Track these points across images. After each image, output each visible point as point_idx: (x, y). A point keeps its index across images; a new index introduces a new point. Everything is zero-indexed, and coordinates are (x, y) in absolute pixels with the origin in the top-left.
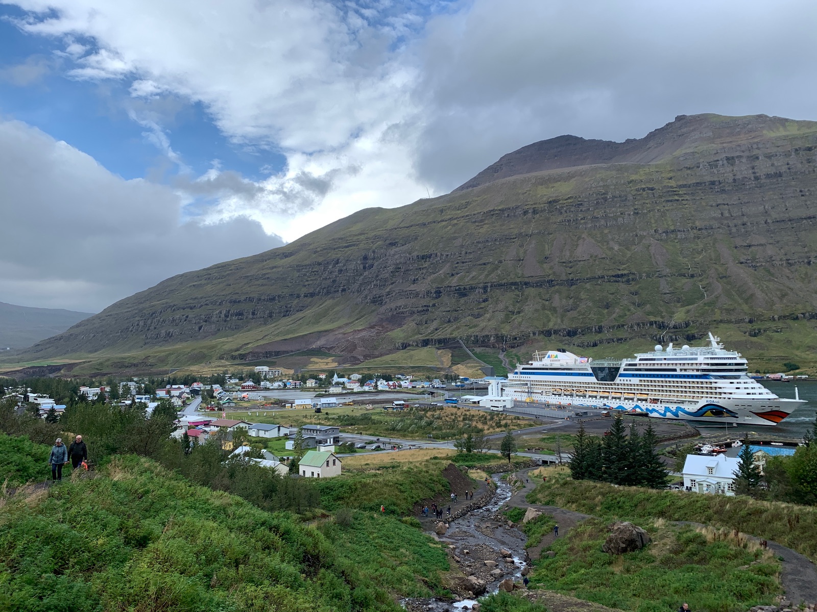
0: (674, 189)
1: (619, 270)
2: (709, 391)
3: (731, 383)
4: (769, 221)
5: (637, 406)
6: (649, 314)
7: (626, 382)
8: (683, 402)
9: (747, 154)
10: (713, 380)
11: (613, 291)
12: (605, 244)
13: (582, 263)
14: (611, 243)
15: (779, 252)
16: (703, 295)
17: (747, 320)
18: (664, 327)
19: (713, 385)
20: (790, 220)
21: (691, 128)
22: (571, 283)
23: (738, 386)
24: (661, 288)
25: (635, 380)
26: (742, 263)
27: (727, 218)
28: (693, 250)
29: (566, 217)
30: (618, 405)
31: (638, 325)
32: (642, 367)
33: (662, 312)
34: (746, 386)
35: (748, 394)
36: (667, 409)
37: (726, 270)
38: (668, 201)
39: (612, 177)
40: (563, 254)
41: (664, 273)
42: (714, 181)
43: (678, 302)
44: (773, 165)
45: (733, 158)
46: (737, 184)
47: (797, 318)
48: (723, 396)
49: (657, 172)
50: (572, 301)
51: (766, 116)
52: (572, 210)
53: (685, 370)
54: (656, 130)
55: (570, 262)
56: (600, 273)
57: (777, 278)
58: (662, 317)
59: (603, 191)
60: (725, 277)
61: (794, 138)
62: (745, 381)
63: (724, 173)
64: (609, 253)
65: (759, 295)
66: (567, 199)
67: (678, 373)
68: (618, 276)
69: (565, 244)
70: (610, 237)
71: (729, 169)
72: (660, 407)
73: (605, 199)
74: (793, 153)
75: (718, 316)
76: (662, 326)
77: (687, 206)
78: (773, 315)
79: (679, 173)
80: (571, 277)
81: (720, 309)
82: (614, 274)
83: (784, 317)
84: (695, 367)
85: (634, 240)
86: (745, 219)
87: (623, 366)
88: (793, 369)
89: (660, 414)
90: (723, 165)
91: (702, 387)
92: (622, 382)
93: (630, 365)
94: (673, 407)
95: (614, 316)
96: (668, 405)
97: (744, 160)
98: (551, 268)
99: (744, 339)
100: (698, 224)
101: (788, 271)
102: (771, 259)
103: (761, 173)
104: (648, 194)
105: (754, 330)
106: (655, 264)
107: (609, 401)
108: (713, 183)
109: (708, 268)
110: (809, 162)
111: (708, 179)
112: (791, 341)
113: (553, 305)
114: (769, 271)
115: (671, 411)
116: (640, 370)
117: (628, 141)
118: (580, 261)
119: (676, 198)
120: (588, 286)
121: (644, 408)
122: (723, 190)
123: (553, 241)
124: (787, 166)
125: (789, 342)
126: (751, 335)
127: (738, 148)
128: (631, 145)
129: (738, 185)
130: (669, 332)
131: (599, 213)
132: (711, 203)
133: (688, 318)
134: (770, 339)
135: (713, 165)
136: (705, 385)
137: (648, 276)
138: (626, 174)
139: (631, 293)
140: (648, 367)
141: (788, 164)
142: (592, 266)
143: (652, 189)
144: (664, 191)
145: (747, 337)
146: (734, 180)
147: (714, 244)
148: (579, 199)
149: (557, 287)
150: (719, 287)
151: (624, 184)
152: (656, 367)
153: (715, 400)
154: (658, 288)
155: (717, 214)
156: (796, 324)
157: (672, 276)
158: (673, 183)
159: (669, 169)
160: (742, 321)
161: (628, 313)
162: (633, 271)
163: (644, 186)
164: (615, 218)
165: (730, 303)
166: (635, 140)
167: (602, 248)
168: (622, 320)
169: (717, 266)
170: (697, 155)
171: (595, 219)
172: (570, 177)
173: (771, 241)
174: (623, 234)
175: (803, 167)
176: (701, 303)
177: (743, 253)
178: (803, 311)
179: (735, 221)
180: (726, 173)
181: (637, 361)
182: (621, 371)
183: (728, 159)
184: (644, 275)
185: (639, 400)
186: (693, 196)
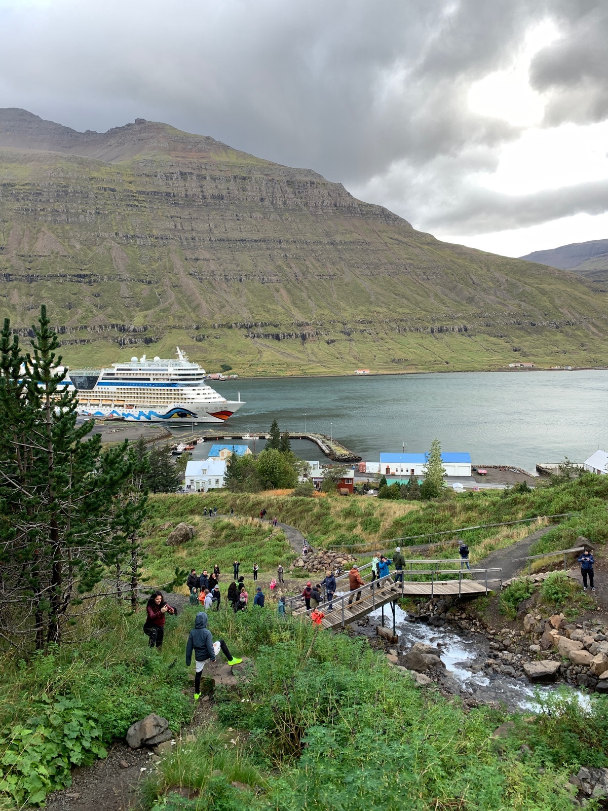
0: (134, 195)
1: (81, 270)
2: (177, 397)
3: (194, 390)
4: (213, 239)
5: (114, 412)
6: (111, 316)
7: (103, 390)
8: (154, 407)
9: (196, 172)
10: (180, 388)
11: (75, 291)
12: (66, 241)
13: (42, 258)
14: (73, 240)
15: (219, 267)
16: (158, 302)
17: (195, 327)
18: (124, 330)
19: (180, 392)
20: (228, 241)
21: (150, 135)
22: (31, 279)
23: (199, 392)
24: (121, 292)
25: (113, 389)
26: (191, 274)
27: (179, 231)
28: (151, 257)
29: (24, 205)
30: (97, 411)
31: (101, 327)
32: (119, 376)
33: (123, 316)
34: (204, 392)
35: (206, 398)
36: (141, 413)
37: (178, 279)
38: (128, 205)
39: (74, 170)
40: (21, 246)
41: (124, 277)
42: (169, 193)
43: (138, 307)
44: (217, 187)
45: (185, 174)
46: (188, 199)
47: (231, 327)
48: (187, 401)
49: (118, 173)
50: (32, 298)
51: (213, 140)
52: (30, 198)
53: (157, 379)
54: (117, 128)
55: (30, 256)
56: (62, 271)
57: (217, 291)
58: (123, 320)
59: (64, 184)
60: (177, 286)
61: (234, 166)
62: (204, 388)
63: (177, 187)
64: (71, 251)
65: (204, 305)
66: (23, 185)
67: (152, 381)
68: (80, 276)
69: (23, 235)
70: (71, 234)
71: (182, 184)
72: (135, 412)
73: (67, 193)
74: (232, 180)
75: (171, 322)
76: (122, 329)
77: (145, 213)
78: (214, 323)
79: (139, 179)
80: (31, 272)
81: (174, 315)
82: (77, 274)
83: (222, 325)
84: (165, 377)
85: (95, 240)
86: (194, 234)
87: (101, 375)
88: (227, 370)
89: (135, 418)
90: (177, 178)
91: (171, 394)
92: (100, 390)
93: (108, 374)
94: (146, 411)
95: (77, 317)
96: (141, 410)
97: (195, 178)
98: (8, 260)
99: (191, 343)
100: (155, 232)
101: (225, 286)
102: (213, 274)
103: (208, 193)
104: (109, 194)
105: (200, 335)
106: (116, 268)
107: (88, 408)
108: (168, 194)
109: (163, 276)
110: (244, 191)
111: (164, 189)
112: (226, 347)
113: (12, 302)
114: (211, 284)
115: (144, 415)
116: (117, 379)
117: (89, 133)
118: (40, 256)
119: (136, 203)
120: (49, 284)
121: (120, 413)
122: (176, 203)
123: (9, 230)
124: (227, 191)
125: (225, 347)
126: (197, 340)
127: (190, 165)
128: (91, 138)
129: (189, 201)
130: (129, 335)
131: (60, 207)
132: (166, 214)
133: (146, 323)
134: (212, 344)
135: (169, 176)
136: (173, 392)
137: (109, 279)
138: (87, 169)
139: (93, 295)
140: (125, 377)
141: (228, 189)
142: (53, 263)
143: (113, 190)
144: (125, 194)
145: (194, 342)
146: (186, 195)
147: (168, 254)
148: (38, 188)
149: (15, 282)
150: (172, 296)
151: (85, 180)
152: (132, 376)
153: (181, 404)
154: (119, 291)
155: (172, 226)
156: (229, 332)
157: (131, 280)
158: (133, 188)
159: (130, 173)
160: (190, 327)
161: (90, 315)
162: (95, 272)
163: (105, 186)
164: (77, 215)
165: (181, 310)
166: (95, 133)
167: (63, 245)
168: (85, 321)
169: (171, 276)
170: (155, 164)
171: (55, 212)
172: (26, 160)
173: (214, 257)
174: (84, 233)
175: (239, 194)
176: (157, 309)
177: (192, 266)
178: (236, 321)
179: (186, 234)
180: (178, 187)
181: (115, 371)
182: (100, 380)
183: (181, 173)
184: (105, 277)
185: (116, 406)
186: (151, 204)
